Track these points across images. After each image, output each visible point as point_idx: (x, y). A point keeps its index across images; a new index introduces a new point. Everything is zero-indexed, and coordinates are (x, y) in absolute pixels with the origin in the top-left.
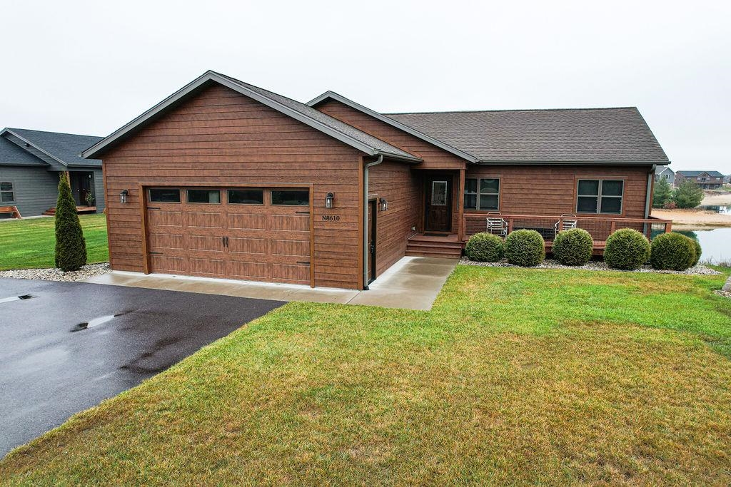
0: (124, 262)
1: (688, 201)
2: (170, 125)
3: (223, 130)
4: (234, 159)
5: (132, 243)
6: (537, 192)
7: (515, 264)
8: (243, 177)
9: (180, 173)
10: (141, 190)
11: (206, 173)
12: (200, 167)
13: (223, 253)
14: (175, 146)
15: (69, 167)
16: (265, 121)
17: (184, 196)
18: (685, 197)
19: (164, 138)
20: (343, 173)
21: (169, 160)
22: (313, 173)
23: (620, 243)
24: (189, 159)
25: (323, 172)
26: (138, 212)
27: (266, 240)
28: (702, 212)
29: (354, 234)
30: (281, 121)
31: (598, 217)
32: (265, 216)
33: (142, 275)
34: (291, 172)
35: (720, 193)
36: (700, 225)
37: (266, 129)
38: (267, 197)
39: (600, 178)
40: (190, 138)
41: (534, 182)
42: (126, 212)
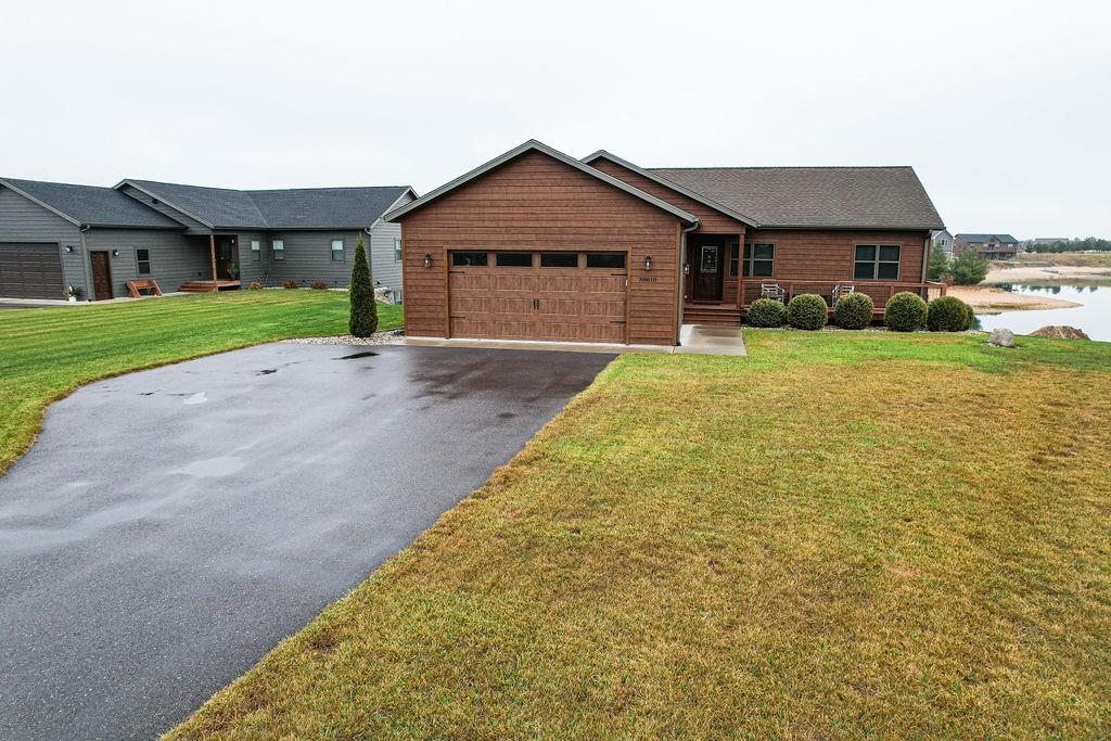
0: (421, 327)
1: (970, 275)
2: (482, 189)
3: (540, 196)
4: (551, 224)
5: (431, 308)
6: (812, 257)
7: (800, 328)
8: (560, 242)
9: (492, 237)
10: (446, 255)
11: (520, 237)
12: (512, 231)
13: (533, 315)
14: (487, 210)
15: (215, 230)
16: (585, 189)
17: (492, 260)
18: (967, 270)
19: (474, 203)
20: (662, 238)
21: (480, 224)
22: (632, 237)
23: (900, 306)
24: (501, 224)
25: (641, 237)
26: (441, 276)
27: (579, 301)
28: (987, 290)
29: (671, 294)
30: (601, 189)
31: (876, 282)
32: (579, 279)
33: (443, 339)
34: (610, 237)
35: (1012, 266)
36: (984, 307)
37: (586, 196)
38: (582, 260)
39: (878, 243)
40: (504, 204)
41: (812, 247)
42: (428, 276)
